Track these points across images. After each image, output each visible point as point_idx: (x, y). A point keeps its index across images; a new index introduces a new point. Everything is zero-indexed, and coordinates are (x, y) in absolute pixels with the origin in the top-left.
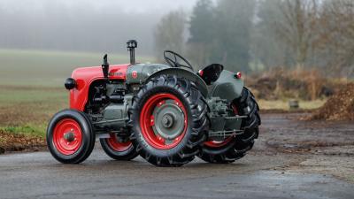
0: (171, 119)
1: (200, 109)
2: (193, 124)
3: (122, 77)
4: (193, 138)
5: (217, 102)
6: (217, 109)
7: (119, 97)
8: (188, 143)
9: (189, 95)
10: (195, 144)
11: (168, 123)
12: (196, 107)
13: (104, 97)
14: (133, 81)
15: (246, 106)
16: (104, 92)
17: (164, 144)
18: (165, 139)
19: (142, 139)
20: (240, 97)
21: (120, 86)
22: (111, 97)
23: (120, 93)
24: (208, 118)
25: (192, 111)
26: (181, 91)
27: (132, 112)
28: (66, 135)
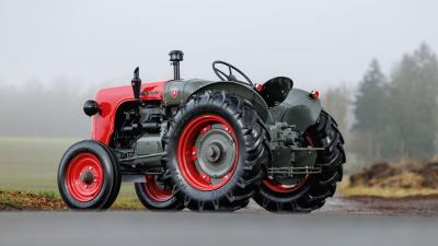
0: (217, 149)
1: (256, 135)
2: (246, 155)
3: (158, 97)
4: (247, 175)
5: (283, 128)
6: (283, 138)
7: (154, 125)
8: (239, 181)
9: (240, 116)
10: (248, 182)
11: (214, 155)
12: (249, 133)
13: (135, 125)
14: (172, 103)
15: (325, 136)
16: (136, 118)
17: (208, 183)
18: (211, 177)
19: (180, 177)
20: (317, 125)
21: (156, 111)
22: (145, 125)
23: (157, 119)
24: (267, 148)
25: (245, 137)
26: (230, 111)
27: (167, 141)
28: (83, 174)
